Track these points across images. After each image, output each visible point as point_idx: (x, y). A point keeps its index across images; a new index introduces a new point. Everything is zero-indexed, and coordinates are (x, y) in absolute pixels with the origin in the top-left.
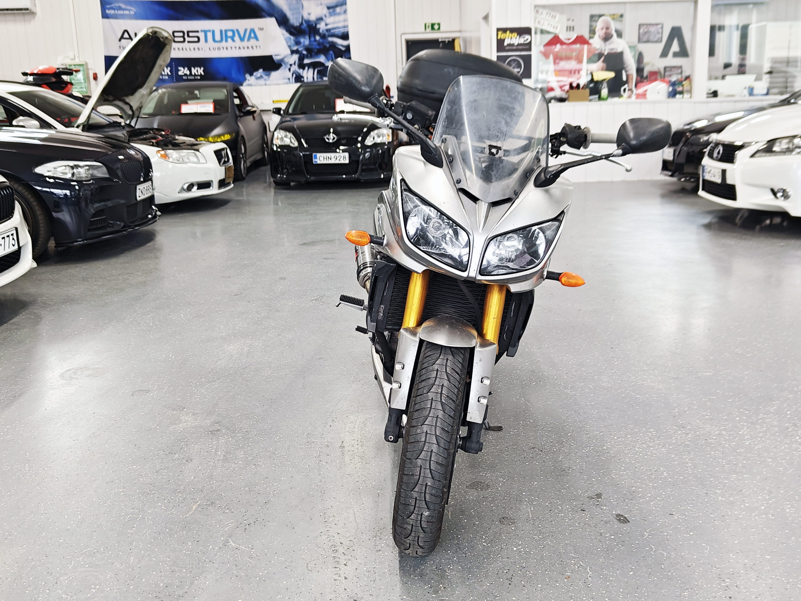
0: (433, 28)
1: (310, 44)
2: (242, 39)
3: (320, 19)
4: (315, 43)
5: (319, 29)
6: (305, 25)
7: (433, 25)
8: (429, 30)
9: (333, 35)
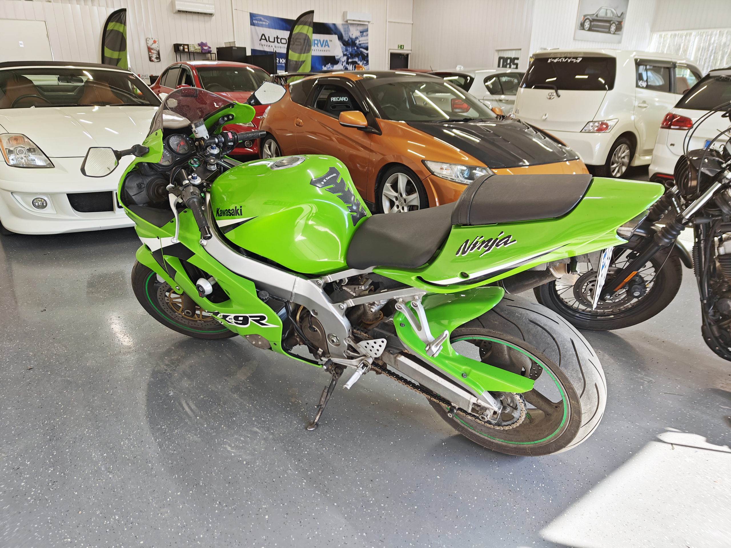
0: (401, 48)
1: (352, 51)
2: (322, 46)
3: (357, 38)
4: (354, 51)
5: (356, 43)
6: (350, 40)
7: (401, 46)
8: (399, 48)
9: (362, 48)
